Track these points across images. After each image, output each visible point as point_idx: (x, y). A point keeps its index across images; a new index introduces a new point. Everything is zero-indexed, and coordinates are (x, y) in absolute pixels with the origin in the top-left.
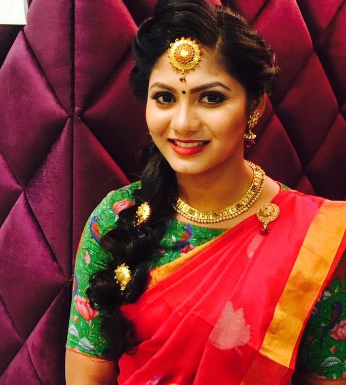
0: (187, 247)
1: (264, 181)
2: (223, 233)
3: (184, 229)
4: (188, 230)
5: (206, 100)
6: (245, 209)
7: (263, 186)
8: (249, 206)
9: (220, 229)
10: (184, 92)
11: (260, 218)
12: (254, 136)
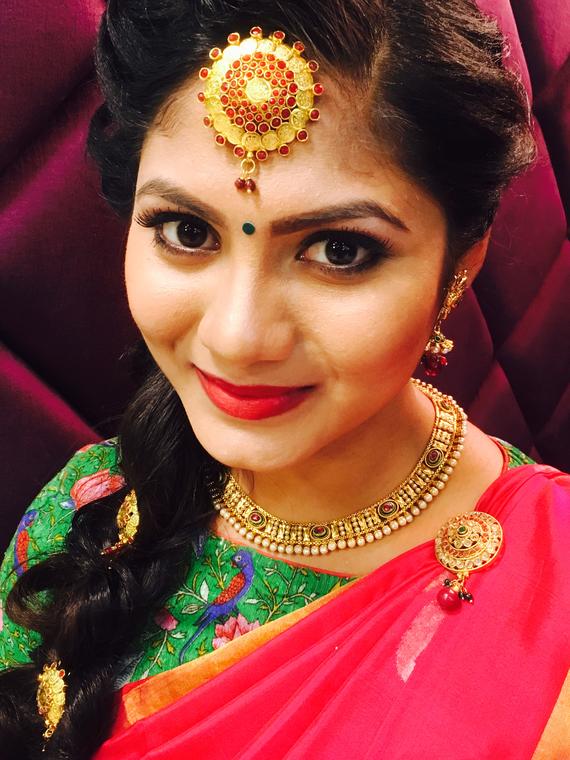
0: (232, 620)
1: (462, 440)
2: (338, 589)
3: (234, 563)
4: (244, 566)
5: (319, 254)
6: (402, 521)
7: (457, 454)
8: (416, 511)
9: (329, 574)
10: (249, 229)
11: (444, 558)
12: (449, 345)
